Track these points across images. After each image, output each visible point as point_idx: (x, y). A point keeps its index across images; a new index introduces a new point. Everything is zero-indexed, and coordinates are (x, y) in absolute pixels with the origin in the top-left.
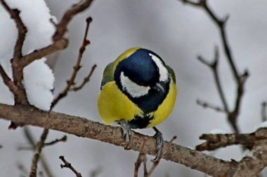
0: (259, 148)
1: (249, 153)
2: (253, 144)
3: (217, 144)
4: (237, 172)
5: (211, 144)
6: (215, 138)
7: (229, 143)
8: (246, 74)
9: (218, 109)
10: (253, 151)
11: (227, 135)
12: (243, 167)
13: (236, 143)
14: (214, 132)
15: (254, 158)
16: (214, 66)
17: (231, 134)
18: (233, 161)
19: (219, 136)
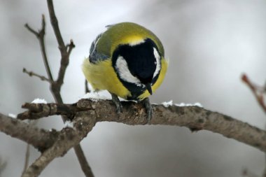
0: (80, 119)
1: (69, 124)
2: (74, 115)
3: (39, 114)
4: (56, 143)
5: (33, 114)
6: (37, 107)
7: (51, 113)
9: (43, 78)
10: (74, 122)
11: (49, 105)
12: (63, 138)
13: (58, 114)
14: (37, 101)
15: (75, 129)
16: (41, 35)
17: (54, 104)
18: (54, 130)
19: (41, 105)
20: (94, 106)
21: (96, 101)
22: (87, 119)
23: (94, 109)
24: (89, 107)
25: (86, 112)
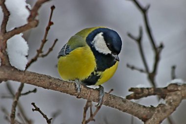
0: (170, 97)
1: (163, 101)
2: (166, 95)
3: (141, 95)
4: (154, 115)
5: (137, 95)
6: (140, 90)
7: (149, 94)
8: (162, 46)
9: (141, 71)
10: (166, 100)
11: (148, 89)
12: (158, 111)
13: (154, 94)
14: (139, 86)
15: (167, 105)
16: (139, 40)
17: (151, 88)
18: (152, 106)
19: (142, 89)
20: (179, 89)
21: (181, 85)
22: (175, 97)
23: (179, 91)
24: (176, 89)
25: (174, 93)
